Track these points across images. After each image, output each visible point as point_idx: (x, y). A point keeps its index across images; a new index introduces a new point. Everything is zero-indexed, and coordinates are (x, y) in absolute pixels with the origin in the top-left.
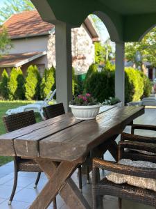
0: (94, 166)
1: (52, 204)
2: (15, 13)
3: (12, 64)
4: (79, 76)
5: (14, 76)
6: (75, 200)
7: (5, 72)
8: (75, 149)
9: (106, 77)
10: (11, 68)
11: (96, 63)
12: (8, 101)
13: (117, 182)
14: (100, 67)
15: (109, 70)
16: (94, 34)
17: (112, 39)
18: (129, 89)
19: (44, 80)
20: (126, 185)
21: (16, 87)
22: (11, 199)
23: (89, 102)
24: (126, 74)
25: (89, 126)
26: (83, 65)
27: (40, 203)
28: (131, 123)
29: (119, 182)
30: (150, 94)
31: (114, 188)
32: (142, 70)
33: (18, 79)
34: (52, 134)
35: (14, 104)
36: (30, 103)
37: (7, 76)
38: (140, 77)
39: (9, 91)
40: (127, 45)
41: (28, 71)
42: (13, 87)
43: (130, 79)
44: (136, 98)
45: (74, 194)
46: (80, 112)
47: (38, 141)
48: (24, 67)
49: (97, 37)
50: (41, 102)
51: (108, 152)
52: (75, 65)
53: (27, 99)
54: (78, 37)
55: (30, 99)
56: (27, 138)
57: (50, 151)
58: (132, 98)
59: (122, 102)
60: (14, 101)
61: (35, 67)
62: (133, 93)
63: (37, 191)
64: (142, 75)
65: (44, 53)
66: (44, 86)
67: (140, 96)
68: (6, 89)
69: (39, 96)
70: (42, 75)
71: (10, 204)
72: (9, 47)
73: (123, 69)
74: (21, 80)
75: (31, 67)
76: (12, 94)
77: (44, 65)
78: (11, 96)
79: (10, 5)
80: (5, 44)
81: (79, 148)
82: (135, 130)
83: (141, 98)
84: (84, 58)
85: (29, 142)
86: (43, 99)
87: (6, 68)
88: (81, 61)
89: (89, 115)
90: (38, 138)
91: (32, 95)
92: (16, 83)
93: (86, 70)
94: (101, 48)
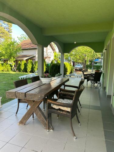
0: (48, 102)
1: (32, 115)
2: (25, 39)
3: (22, 59)
4: (48, 64)
5: (23, 63)
6: (40, 115)
7: (19, 62)
8: (40, 96)
9: (57, 65)
10: (22, 60)
11: (55, 60)
12: (20, 73)
13: (56, 108)
14: (56, 61)
15: (59, 63)
16: (54, 49)
17: (60, 52)
18: (65, 70)
19: (34, 65)
20: (59, 109)
21: (23, 67)
22: (17, 113)
23: (48, 77)
24: (64, 64)
25: (48, 86)
26: (50, 60)
27: (27, 116)
28: (64, 84)
29: (57, 108)
30: (73, 72)
31: (55, 111)
32: (71, 63)
33: (24, 65)
34: (32, 90)
35: (23, 74)
36: (29, 74)
37: (20, 63)
38: (69, 66)
39: (21, 69)
40: (65, 54)
41: (28, 62)
42: (22, 67)
43: (66, 66)
44: (68, 73)
45: (40, 113)
46: (44, 80)
47: (26, 93)
48: (27, 60)
49: (55, 50)
50: (33, 73)
51: (55, 95)
52: (46, 60)
53: (28, 72)
54: (48, 50)
55: (29, 72)
56: (21, 91)
57: (30, 97)
58: (66, 73)
59: (63, 75)
60: (23, 73)
61: (31, 60)
62: (67, 72)
63: (27, 109)
64: (70, 65)
65: (35, 55)
66: (34, 67)
67: (69, 73)
68: (20, 68)
69: (32, 71)
70: (34, 63)
71: (16, 115)
72: (22, 52)
73: (63, 62)
74: (26, 65)
75: (30, 60)
76: (22, 70)
77: (35, 59)
78: (21, 71)
79: (23, 36)
80: (20, 51)
81: (41, 96)
82: (66, 87)
83: (70, 73)
84: (50, 58)
85: (22, 93)
86: (34, 73)
87: (20, 60)
88: (49, 59)
89: (48, 82)
90: (26, 92)
91: (30, 71)
92: (24, 66)
93: (50, 62)
94: (56, 54)
